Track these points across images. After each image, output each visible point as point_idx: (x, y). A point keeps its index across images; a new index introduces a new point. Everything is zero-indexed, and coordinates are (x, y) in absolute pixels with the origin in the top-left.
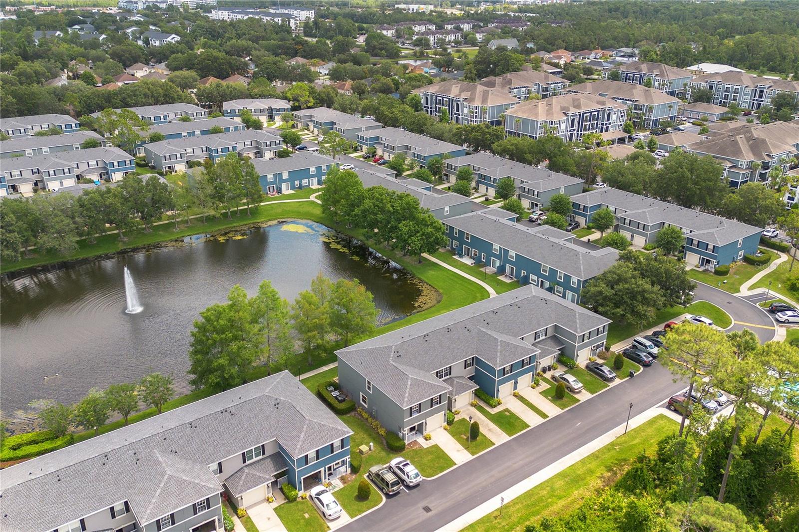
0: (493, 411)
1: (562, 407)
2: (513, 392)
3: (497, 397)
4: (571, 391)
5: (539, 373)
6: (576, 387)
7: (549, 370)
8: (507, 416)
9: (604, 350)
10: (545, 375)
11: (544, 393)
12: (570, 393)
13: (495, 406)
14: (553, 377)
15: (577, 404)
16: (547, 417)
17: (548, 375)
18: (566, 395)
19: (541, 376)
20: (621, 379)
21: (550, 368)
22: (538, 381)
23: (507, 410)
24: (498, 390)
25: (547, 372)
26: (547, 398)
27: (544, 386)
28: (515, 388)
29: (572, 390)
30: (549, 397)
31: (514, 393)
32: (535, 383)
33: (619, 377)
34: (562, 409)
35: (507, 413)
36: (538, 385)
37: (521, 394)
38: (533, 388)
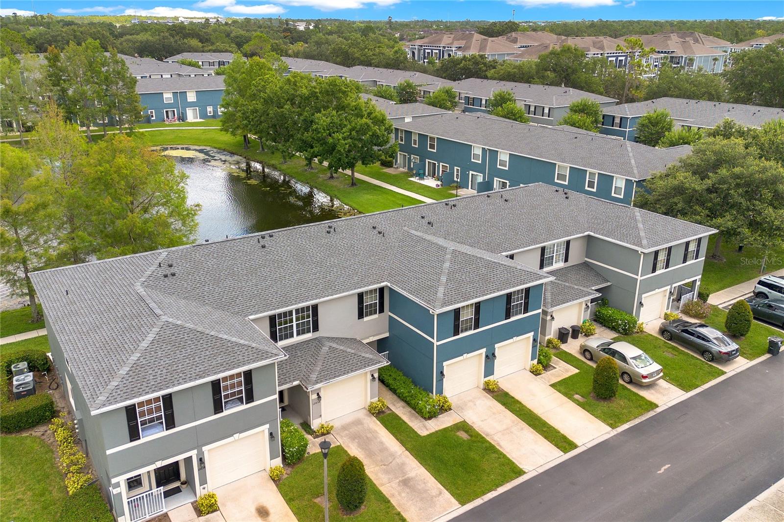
0: (425, 428)
1: (613, 420)
2: (483, 380)
3: (440, 391)
4: (631, 382)
5: (549, 342)
6: (644, 372)
7: (575, 336)
8: (460, 444)
9: (695, 300)
10: (564, 347)
11: (564, 387)
12: (629, 386)
13: (431, 416)
14: (585, 351)
15: (651, 414)
16: (573, 446)
17: (572, 347)
18: (619, 392)
19: (556, 347)
20: (751, 360)
21: (576, 332)
22: (547, 357)
23: (463, 426)
24: (441, 374)
25: (570, 340)
26: (570, 397)
27: (563, 370)
28: (489, 370)
29: (634, 380)
30: (577, 397)
31: (487, 384)
32: (539, 362)
33: (743, 355)
34: (613, 426)
35: (463, 435)
36: (547, 367)
37: (505, 386)
38: (535, 372)
